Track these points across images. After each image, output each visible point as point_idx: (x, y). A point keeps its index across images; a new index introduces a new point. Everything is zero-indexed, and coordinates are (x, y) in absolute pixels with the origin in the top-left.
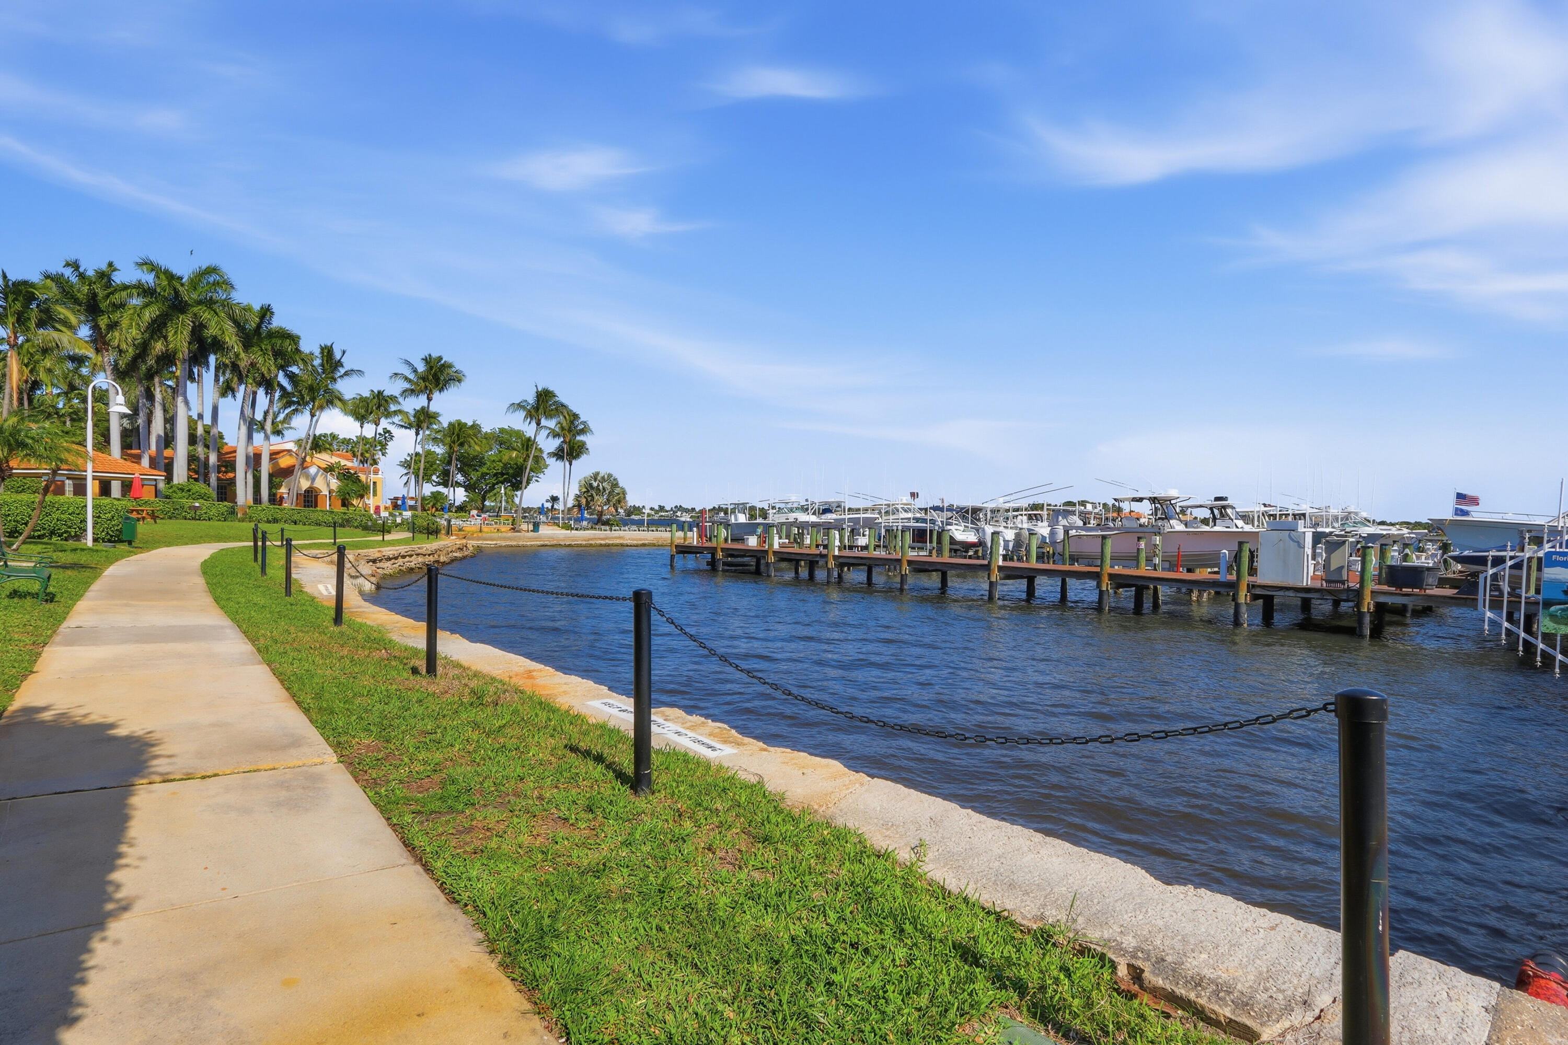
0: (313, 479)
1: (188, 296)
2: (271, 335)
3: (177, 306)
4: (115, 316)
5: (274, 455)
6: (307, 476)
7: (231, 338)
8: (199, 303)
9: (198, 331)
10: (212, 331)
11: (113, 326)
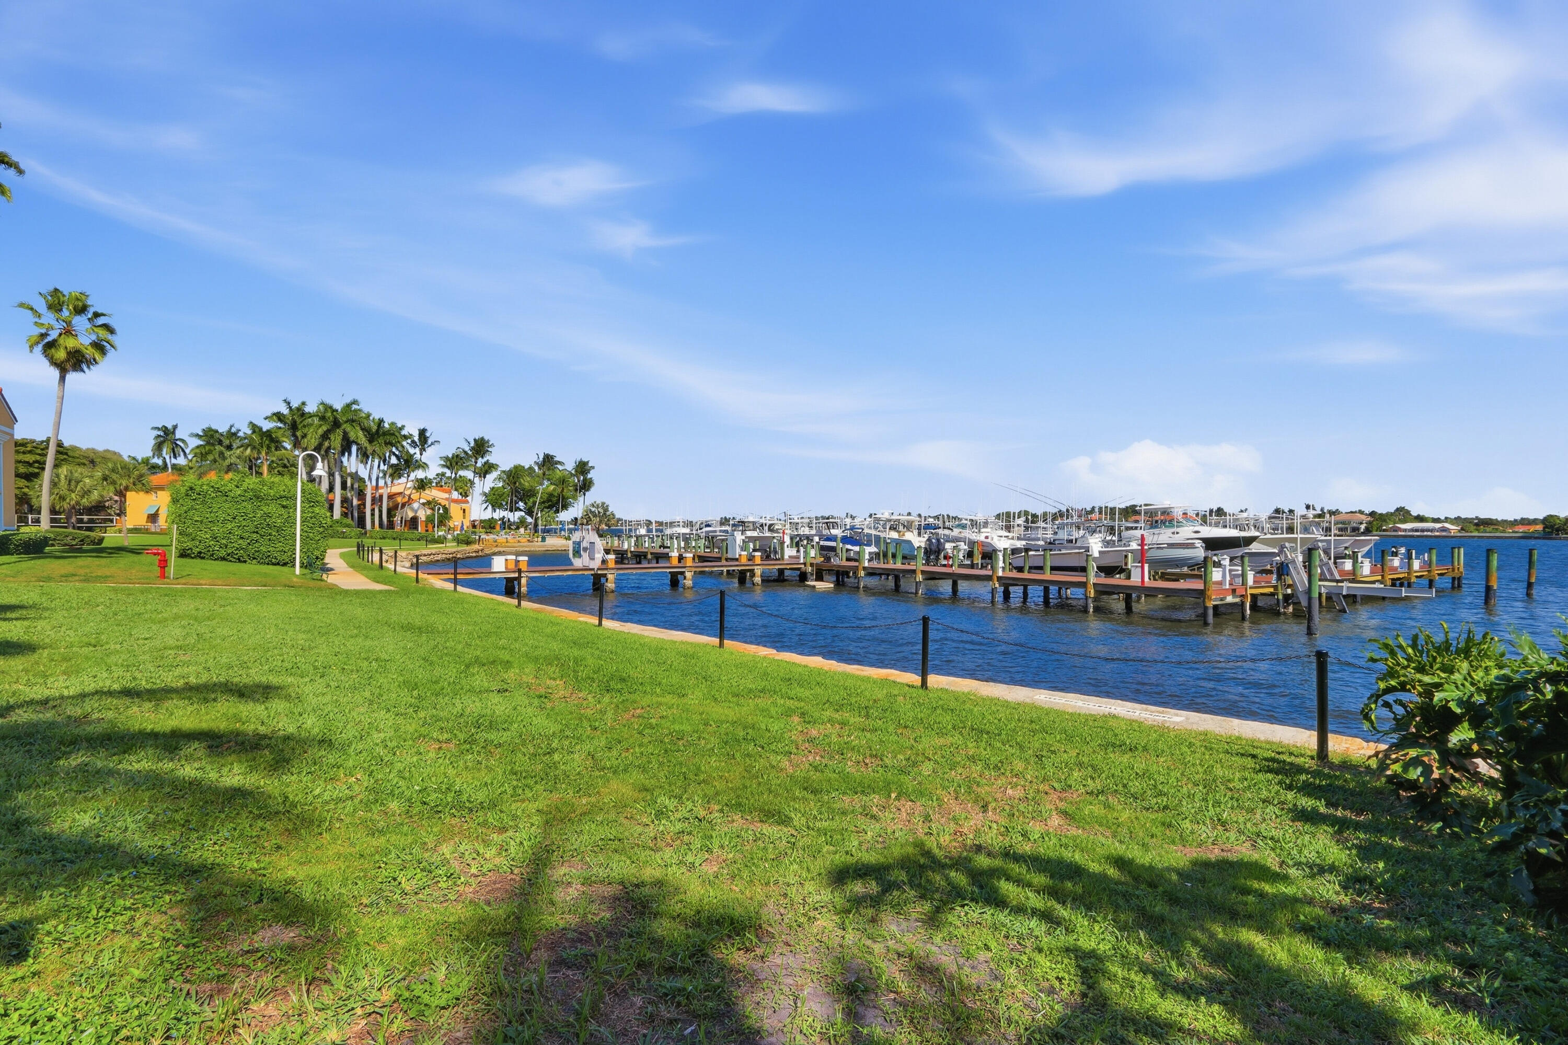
0: (416, 511)
1: (342, 419)
2: (385, 434)
3: (336, 424)
4: (305, 431)
5: (391, 497)
6: (412, 509)
7: (363, 440)
8: (346, 422)
9: (346, 437)
10: (352, 436)
11: (304, 436)
